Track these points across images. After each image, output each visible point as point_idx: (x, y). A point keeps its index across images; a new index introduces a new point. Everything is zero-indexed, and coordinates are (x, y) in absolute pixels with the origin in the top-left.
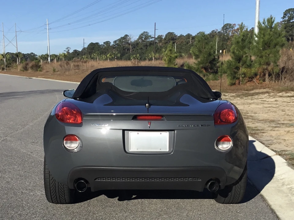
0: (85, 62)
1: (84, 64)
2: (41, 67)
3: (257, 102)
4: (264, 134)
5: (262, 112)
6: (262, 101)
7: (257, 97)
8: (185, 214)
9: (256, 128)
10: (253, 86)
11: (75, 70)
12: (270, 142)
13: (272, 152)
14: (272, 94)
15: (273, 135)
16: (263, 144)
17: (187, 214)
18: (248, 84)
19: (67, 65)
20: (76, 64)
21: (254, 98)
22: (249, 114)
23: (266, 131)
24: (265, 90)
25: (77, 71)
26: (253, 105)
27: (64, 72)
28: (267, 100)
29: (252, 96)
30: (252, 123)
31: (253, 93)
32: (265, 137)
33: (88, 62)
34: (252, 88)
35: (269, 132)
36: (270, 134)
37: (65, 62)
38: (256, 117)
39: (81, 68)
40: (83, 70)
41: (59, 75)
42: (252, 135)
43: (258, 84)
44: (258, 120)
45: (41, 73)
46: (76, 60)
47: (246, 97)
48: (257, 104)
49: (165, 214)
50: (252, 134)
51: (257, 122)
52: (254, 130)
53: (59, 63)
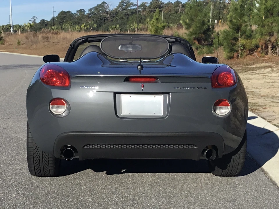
0: (56, 33)
1: (54, 35)
2: (3, 39)
3: (258, 77)
4: (265, 110)
5: (263, 88)
6: (264, 76)
7: (259, 72)
8: (179, 186)
9: (257, 103)
10: (254, 59)
11: (44, 42)
12: (272, 117)
13: (275, 126)
14: (275, 69)
15: (276, 111)
16: (264, 119)
17: (182, 185)
18: (248, 58)
19: (35, 37)
20: (45, 35)
21: (255, 73)
22: (249, 89)
23: (268, 107)
24: (267, 65)
25: (46, 43)
26: (254, 80)
27: (31, 45)
28: (270, 75)
29: (253, 71)
30: (253, 98)
31: (254, 67)
32: (267, 112)
33: (60, 33)
34: (252, 62)
35: (272, 107)
36: (273, 110)
37: (32, 33)
38: (257, 93)
39: (51, 40)
40: (54, 42)
41: (25, 48)
42: (252, 111)
43: (260, 57)
44: (259, 95)
45: (3, 46)
46: (45, 31)
47: (245, 71)
48: (259, 79)
49: (158, 186)
50: (252, 109)
51: (258, 98)
52: (254, 105)
53: (25, 34)
